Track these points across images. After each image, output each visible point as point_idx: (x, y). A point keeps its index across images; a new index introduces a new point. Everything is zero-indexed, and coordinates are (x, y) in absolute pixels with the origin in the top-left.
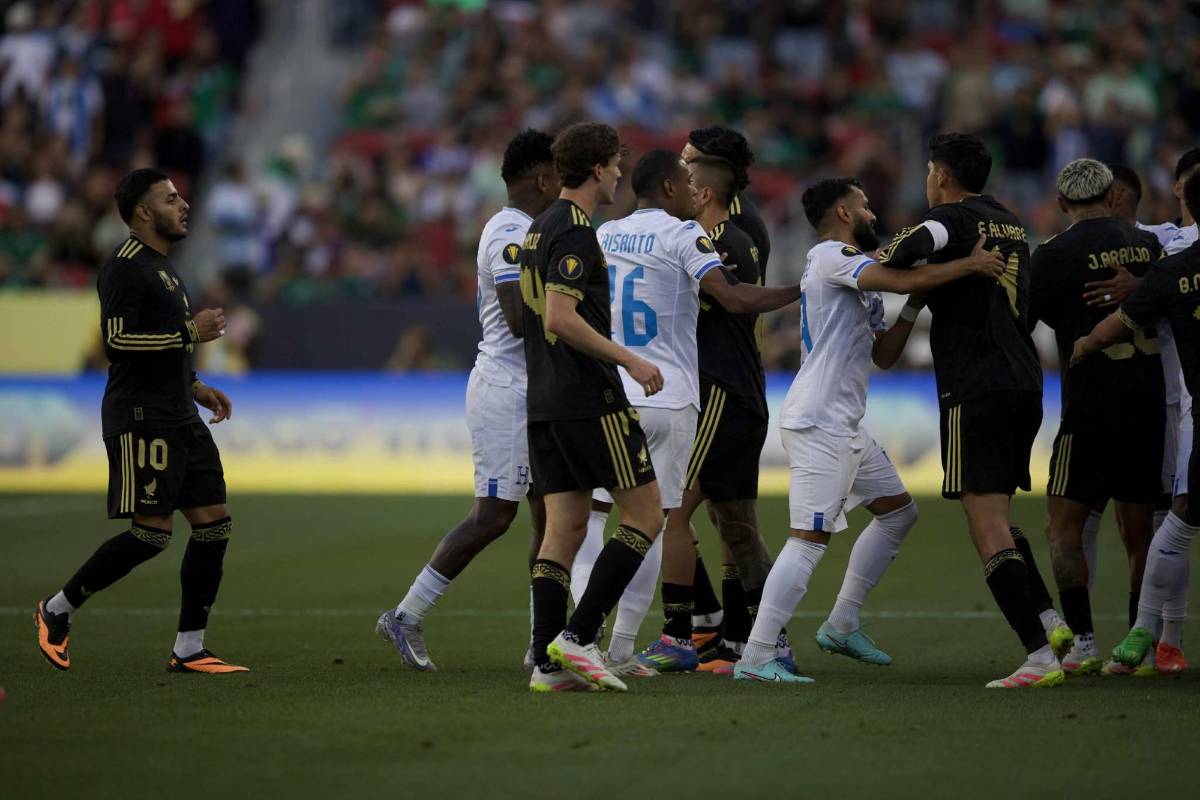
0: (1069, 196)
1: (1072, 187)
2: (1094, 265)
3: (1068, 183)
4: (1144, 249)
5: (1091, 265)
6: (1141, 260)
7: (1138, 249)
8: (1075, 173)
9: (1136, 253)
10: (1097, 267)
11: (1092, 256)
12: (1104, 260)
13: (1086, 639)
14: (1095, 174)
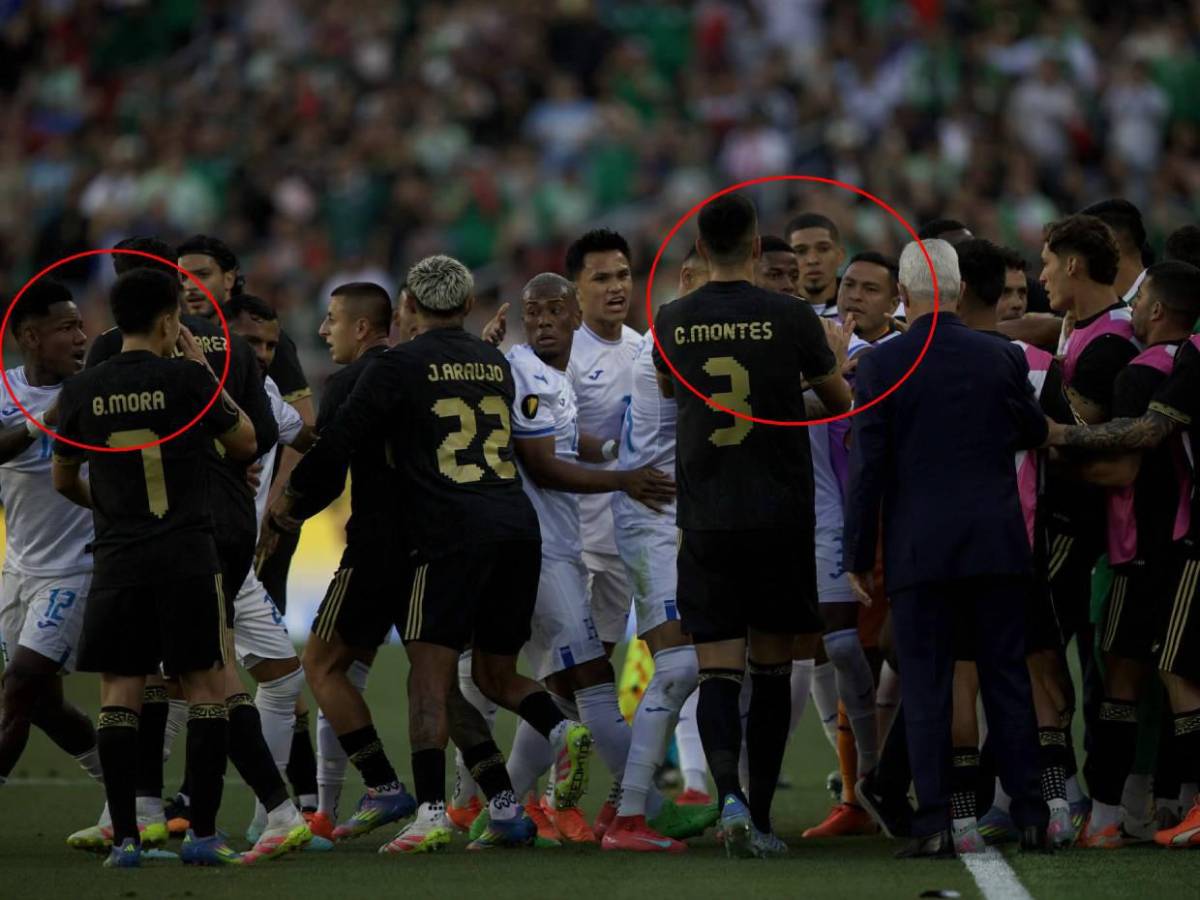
0: (424, 302)
1: (430, 292)
2: (433, 376)
3: (425, 286)
4: (496, 367)
5: (430, 377)
6: (492, 379)
7: (490, 366)
8: (435, 276)
9: (488, 371)
10: (436, 378)
11: (433, 366)
12: (446, 372)
13: (435, 809)
14: (457, 281)
